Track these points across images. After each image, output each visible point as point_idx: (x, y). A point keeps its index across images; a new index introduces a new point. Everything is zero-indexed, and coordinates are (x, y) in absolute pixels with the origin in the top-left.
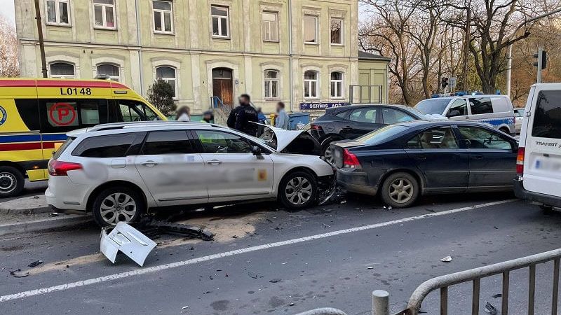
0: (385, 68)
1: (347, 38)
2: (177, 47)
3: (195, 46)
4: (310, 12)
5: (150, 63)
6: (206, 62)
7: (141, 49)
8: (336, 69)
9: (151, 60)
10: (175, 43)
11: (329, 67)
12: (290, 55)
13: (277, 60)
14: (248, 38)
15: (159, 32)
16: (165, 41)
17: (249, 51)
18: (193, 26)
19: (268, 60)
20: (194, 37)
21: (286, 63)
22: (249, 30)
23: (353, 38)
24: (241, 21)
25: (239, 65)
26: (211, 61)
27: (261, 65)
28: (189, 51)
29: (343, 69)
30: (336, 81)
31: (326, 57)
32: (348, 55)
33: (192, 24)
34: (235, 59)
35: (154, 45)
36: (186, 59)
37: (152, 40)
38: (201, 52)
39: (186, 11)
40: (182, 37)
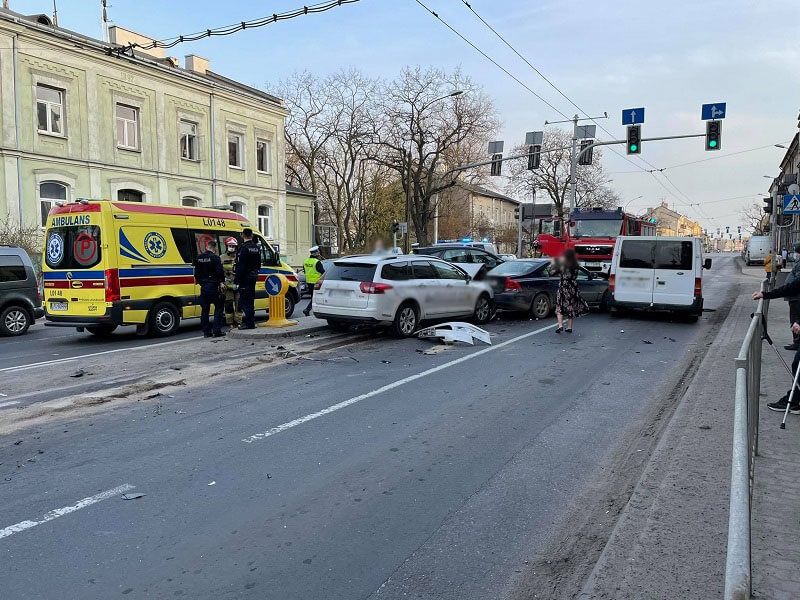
0: (309, 205)
1: (274, 166)
2: (70, 157)
3: (95, 156)
4: (234, 128)
5: (32, 176)
6: (109, 181)
7: (20, 154)
8: (263, 202)
9: (34, 172)
10: (69, 150)
11: (256, 199)
12: (214, 181)
13: (197, 186)
14: (163, 153)
15: (44, 132)
16: (51, 146)
17: (164, 170)
18: (93, 129)
19: (187, 184)
20: (94, 144)
21: (208, 189)
22: (164, 143)
23: (280, 166)
24: (153, 129)
25: (152, 188)
26: (118, 180)
27: (179, 190)
28: (88, 164)
29: (271, 203)
30: (263, 217)
31: (253, 187)
32: (275, 186)
33: (91, 126)
34: (146, 179)
35: (37, 150)
36: (82, 173)
37: (36, 143)
38: (104, 166)
39: (83, 107)
40: (78, 143)
